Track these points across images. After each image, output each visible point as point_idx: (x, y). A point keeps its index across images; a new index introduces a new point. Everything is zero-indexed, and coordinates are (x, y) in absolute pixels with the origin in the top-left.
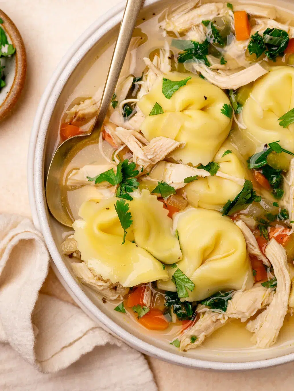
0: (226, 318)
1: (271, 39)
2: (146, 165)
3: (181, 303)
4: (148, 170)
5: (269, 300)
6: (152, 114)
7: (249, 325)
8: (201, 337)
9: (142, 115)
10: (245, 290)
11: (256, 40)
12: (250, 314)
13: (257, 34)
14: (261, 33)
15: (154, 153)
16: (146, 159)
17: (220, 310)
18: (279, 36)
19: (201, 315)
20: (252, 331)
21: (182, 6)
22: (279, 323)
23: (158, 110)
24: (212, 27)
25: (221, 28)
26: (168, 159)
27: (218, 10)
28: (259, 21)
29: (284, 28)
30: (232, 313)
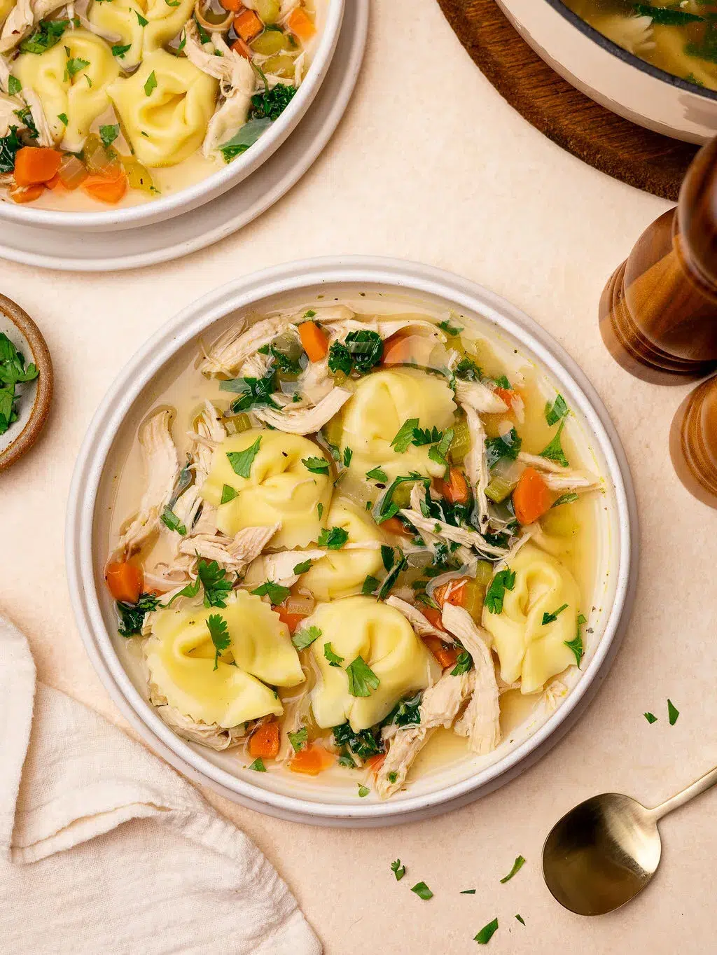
0: (424, 731)
1: (357, 347)
2: (239, 568)
3: (357, 734)
4: (243, 573)
5: (470, 684)
6: (224, 501)
7: (458, 729)
8: (402, 771)
9: (212, 508)
10: (435, 684)
11: (338, 351)
12: (452, 713)
13: (337, 343)
14: (343, 342)
15: (244, 552)
16: (236, 561)
17: (411, 725)
18: (367, 340)
19: (391, 741)
20: (465, 735)
21: (223, 336)
22: (495, 710)
23: (229, 494)
24: (274, 352)
25: (285, 350)
26: (267, 551)
27: (275, 328)
28: (333, 326)
29: (371, 327)
30: (429, 722)
